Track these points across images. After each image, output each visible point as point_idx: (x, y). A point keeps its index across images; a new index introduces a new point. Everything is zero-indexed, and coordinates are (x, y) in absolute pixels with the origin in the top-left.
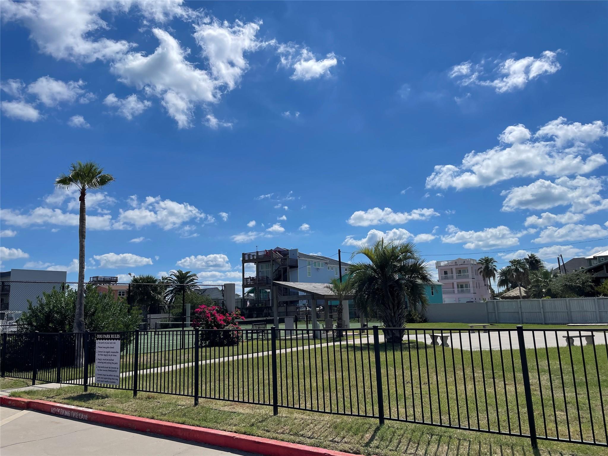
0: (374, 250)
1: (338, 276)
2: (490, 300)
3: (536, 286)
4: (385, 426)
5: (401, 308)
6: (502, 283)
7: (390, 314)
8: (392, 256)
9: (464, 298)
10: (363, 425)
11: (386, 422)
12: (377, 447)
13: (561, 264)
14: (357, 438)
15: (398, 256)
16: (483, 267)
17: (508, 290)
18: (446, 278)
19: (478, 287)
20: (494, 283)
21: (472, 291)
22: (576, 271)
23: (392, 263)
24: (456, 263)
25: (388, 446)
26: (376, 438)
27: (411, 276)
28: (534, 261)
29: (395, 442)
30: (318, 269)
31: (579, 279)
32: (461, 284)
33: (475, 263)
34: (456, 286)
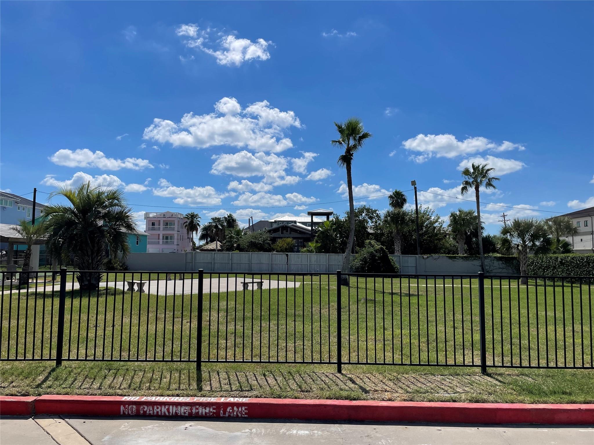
0: (77, 192)
1: (31, 218)
2: (190, 251)
3: (229, 241)
4: (62, 367)
5: (101, 255)
6: (202, 238)
7: (88, 261)
8: (97, 201)
9: (168, 249)
10: (36, 368)
11: (64, 363)
12: (50, 387)
13: (251, 225)
14: (27, 382)
15: (104, 203)
16: (189, 221)
17: (207, 243)
18: (153, 229)
19: (182, 240)
20: (196, 236)
21: (176, 243)
22: (261, 231)
23: (96, 208)
24: (164, 215)
25: (62, 384)
26: (50, 379)
27: (115, 223)
28: (231, 220)
29: (70, 380)
30: (5, 208)
31: (261, 237)
32: (167, 236)
33: (182, 217)
34: (161, 237)
